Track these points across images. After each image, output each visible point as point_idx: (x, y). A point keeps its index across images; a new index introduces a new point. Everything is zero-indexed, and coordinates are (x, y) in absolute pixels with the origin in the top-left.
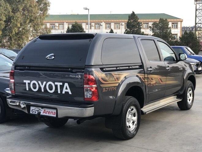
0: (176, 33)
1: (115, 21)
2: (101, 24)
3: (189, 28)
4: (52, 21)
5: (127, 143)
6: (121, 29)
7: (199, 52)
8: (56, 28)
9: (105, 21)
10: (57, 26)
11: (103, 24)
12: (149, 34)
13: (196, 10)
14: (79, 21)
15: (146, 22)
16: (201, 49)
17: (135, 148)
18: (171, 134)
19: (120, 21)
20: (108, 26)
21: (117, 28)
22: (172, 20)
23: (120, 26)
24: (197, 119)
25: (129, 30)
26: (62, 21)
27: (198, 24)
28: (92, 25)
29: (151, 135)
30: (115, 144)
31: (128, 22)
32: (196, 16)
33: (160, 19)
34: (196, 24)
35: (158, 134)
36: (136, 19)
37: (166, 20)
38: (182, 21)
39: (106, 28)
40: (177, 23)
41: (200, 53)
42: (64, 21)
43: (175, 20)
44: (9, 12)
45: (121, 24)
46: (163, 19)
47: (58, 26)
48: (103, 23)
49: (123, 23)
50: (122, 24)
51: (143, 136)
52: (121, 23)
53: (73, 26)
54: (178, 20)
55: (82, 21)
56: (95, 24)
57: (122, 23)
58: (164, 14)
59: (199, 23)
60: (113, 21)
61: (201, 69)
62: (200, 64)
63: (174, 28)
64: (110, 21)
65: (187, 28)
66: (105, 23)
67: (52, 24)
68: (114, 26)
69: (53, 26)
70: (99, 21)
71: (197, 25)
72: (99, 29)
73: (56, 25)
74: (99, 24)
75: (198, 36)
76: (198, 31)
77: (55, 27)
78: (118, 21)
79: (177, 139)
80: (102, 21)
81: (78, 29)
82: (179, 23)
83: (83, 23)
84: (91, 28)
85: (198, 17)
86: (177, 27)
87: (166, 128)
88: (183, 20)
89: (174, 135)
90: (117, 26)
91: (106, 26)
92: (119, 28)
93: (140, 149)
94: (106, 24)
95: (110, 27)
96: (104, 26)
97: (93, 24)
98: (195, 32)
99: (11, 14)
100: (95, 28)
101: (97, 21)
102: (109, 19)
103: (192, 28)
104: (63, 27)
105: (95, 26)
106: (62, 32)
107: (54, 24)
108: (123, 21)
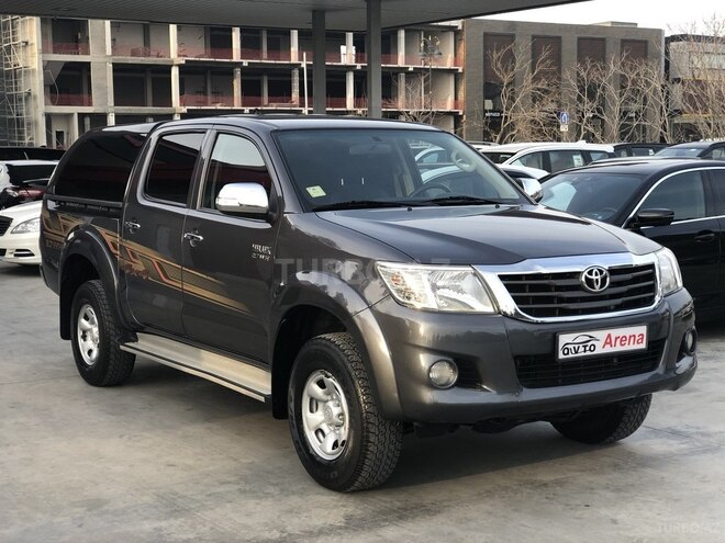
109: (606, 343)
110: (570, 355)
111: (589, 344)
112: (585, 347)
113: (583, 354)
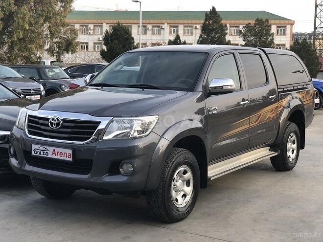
0: (282, 43)
1: (186, 22)
2: (162, 27)
3: (305, 36)
4: (83, 21)
5: (180, 226)
6: (194, 34)
7: (317, 73)
8: (90, 33)
9: (169, 21)
10: (92, 28)
11: (166, 27)
12: (240, 44)
13: (317, 6)
14: (127, 21)
15: (236, 25)
16: (322, 69)
17: (192, 237)
18: (257, 212)
19: (194, 21)
20: (174, 30)
21: (188, 33)
22: (277, 22)
23: (193, 30)
24: (304, 186)
25: (205, 36)
26: (99, 21)
27: (318, 29)
28: (148, 28)
29: (222, 212)
30: (159, 229)
31: (204, 24)
32: (316, 16)
33: (257, 20)
34: (315, 28)
35: (235, 211)
36: (217, 18)
37: (267, 21)
38: (293, 24)
39: (170, 33)
40: (285, 27)
41: (319, 75)
42: (103, 21)
43: (282, 22)
44: (10, 4)
45: (194, 28)
46: (261, 20)
47: (94, 29)
48: (166, 24)
49: (198, 26)
50: (196, 27)
51: (209, 215)
52: (194, 26)
53: (114, 29)
54: (287, 22)
55: (131, 21)
56: (153, 26)
57: (196, 25)
58: (264, 13)
59: (320, 28)
60: (181, 21)
61: (319, 102)
62: (317, 93)
63: (281, 34)
64: (177, 21)
65: (301, 34)
66: (168, 25)
67: (83, 26)
68: (184, 30)
69: (85, 29)
70: (160, 21)
71: (316, 30)
72: (160, 34)
73: (90, 28)
74: (158, 27)
75: (318, 49)
76: (318, 40)
77: (87, 30)
78: (189, 22)
79: (266, 220)
80: (164, 21)
81: (122, 34)
82: (288, 27)
83: (133, 25)
84: (146, 33)
85: (319, 18)
86: (284, 34)
87: (249, 201)
88: (294, 21)
89: (262, 213)
90: (188, 30)
91: (170, 30)
92: (192, 34)
93: (201, 237)
94: (170, 26)
95: (177, 31)
96: (168, 30)
97: (150, 27)
98: (314, 42)
99: (14, 8)
100: (153, 33)
101: (156, 21)
102: (175, 18)
103: (310, 35)
104: (102, 30)
105: (153, 30)
106: (99, 38)
107: (87, 26)
108: (198, 22)
109: (53, 153)
110: (37, 155)
111: (46, 152)
112: (44, 152)
113: (43, 155)
